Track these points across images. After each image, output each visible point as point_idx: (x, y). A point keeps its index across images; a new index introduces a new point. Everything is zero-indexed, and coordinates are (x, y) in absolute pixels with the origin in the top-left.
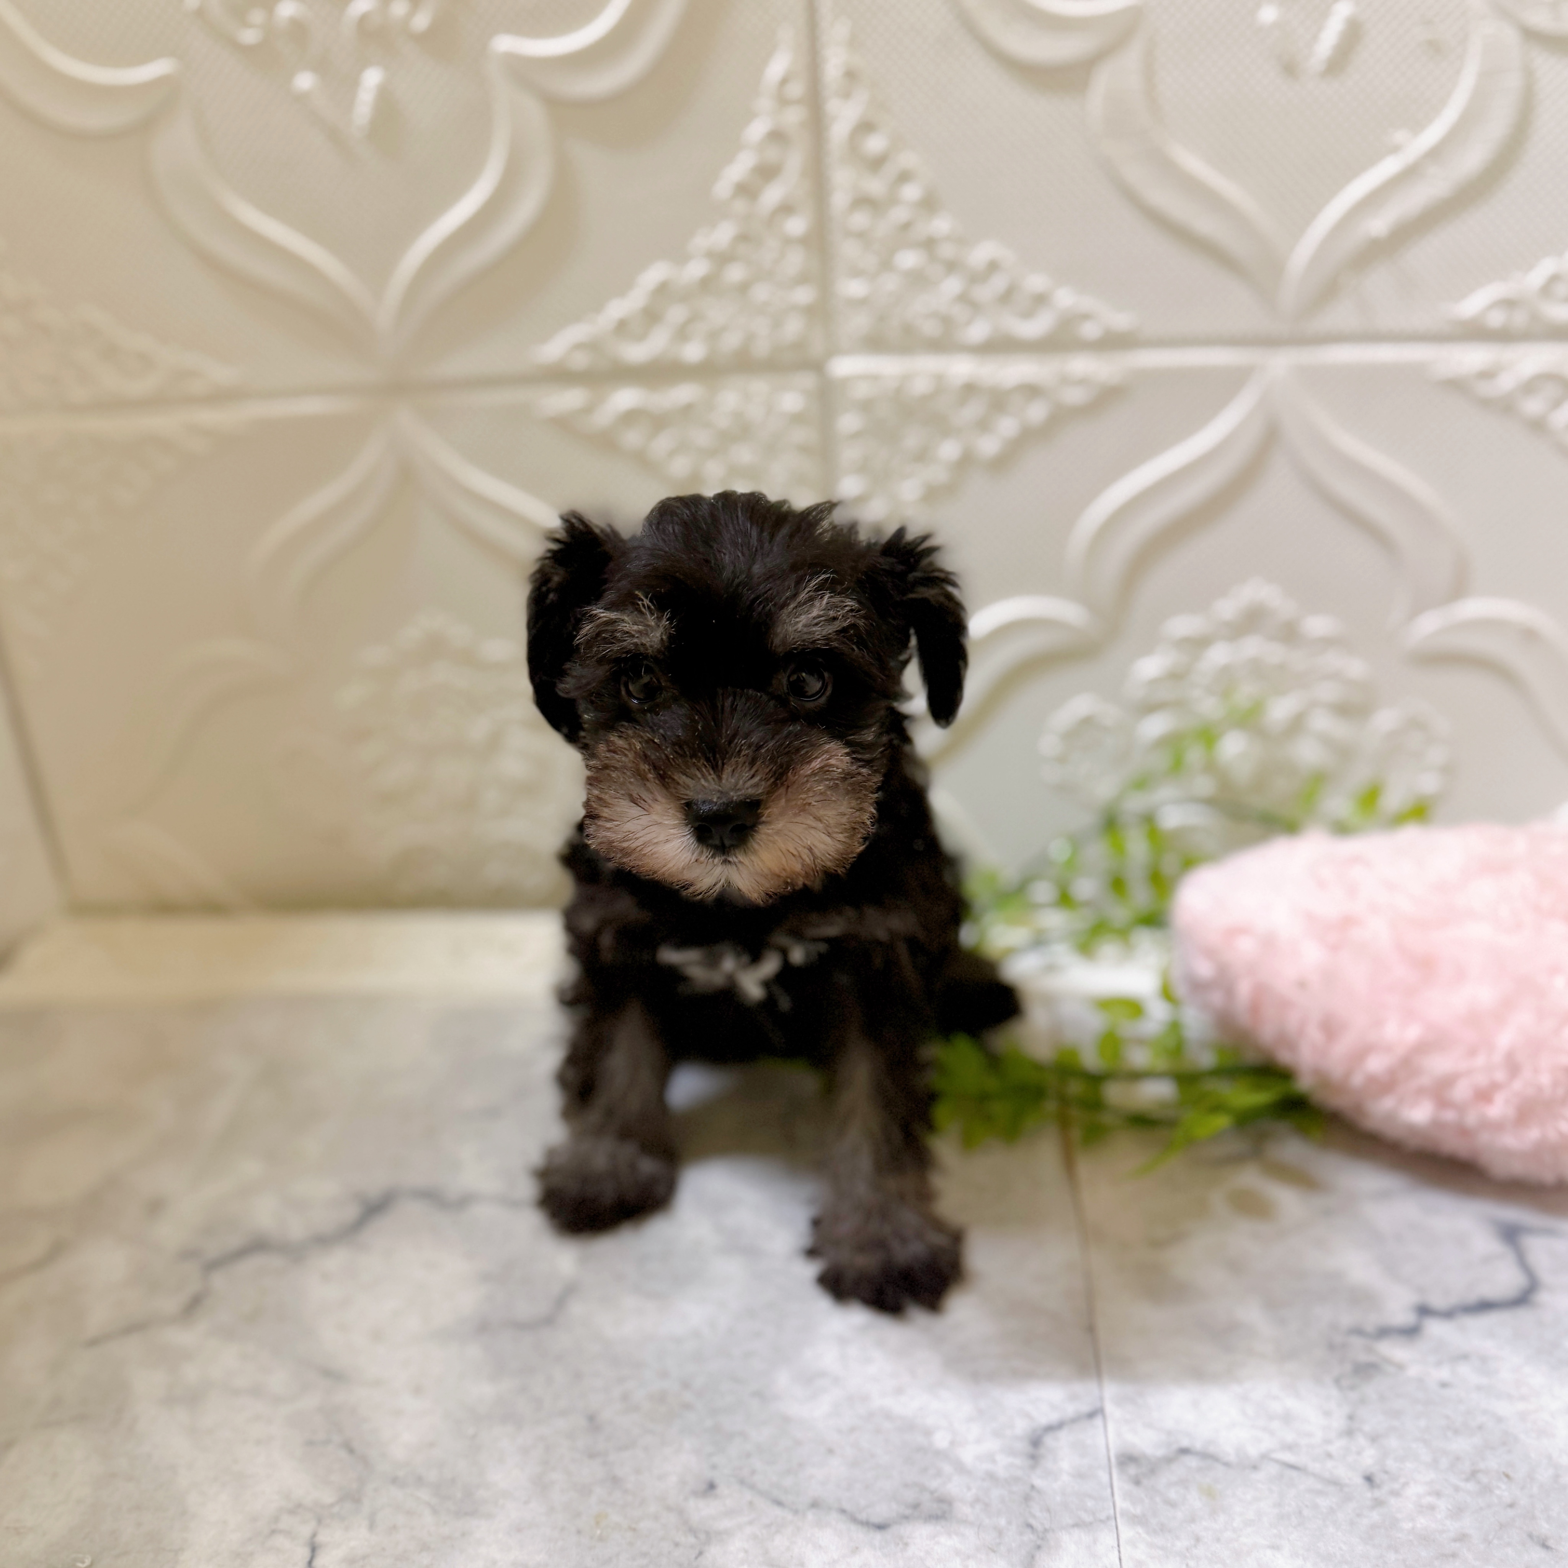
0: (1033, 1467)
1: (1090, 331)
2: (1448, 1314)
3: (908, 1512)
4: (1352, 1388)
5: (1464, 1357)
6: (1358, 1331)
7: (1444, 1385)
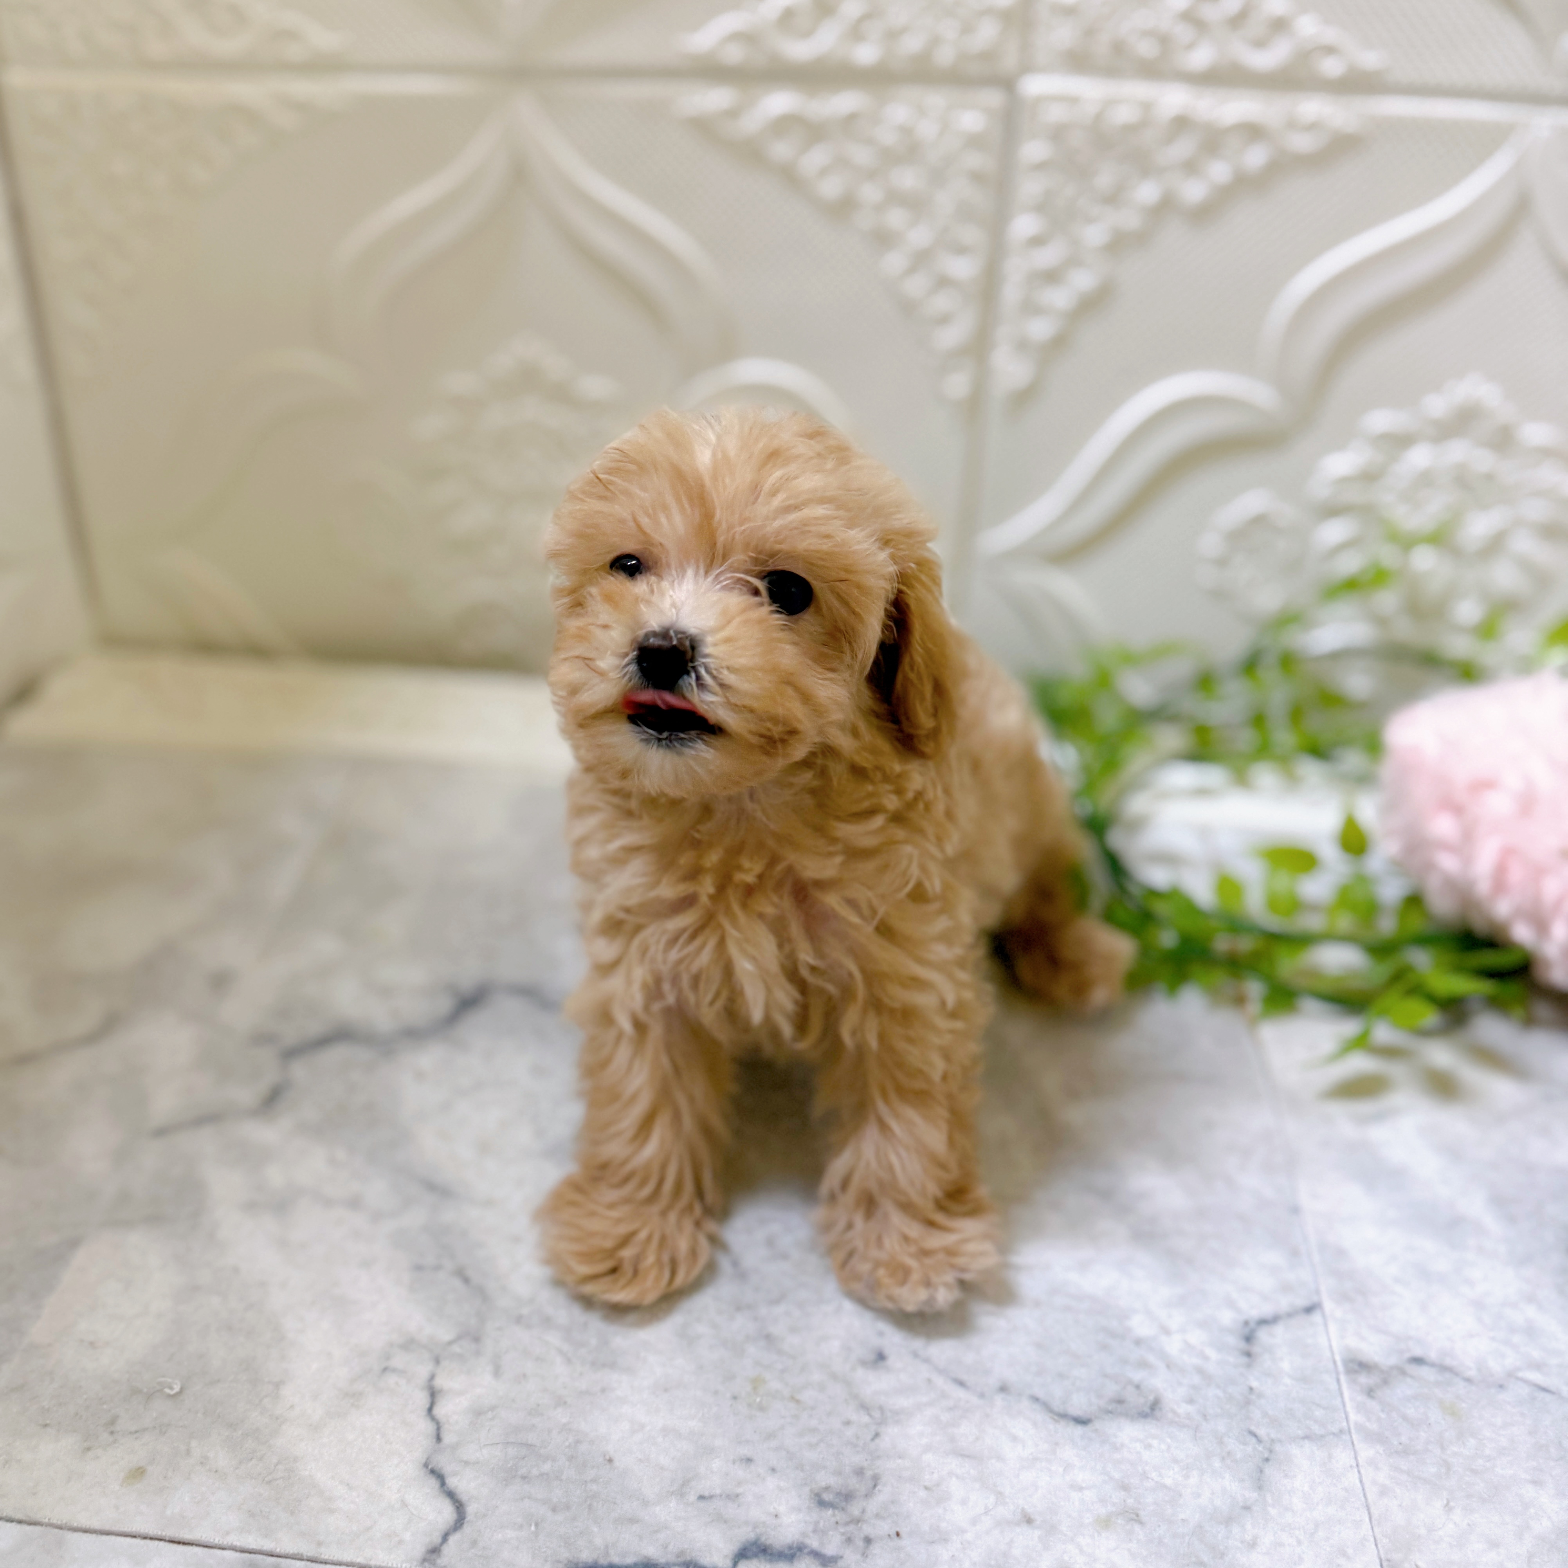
0: (1249, 1366)
1: (1332, 67)
3: (1111, 1407)
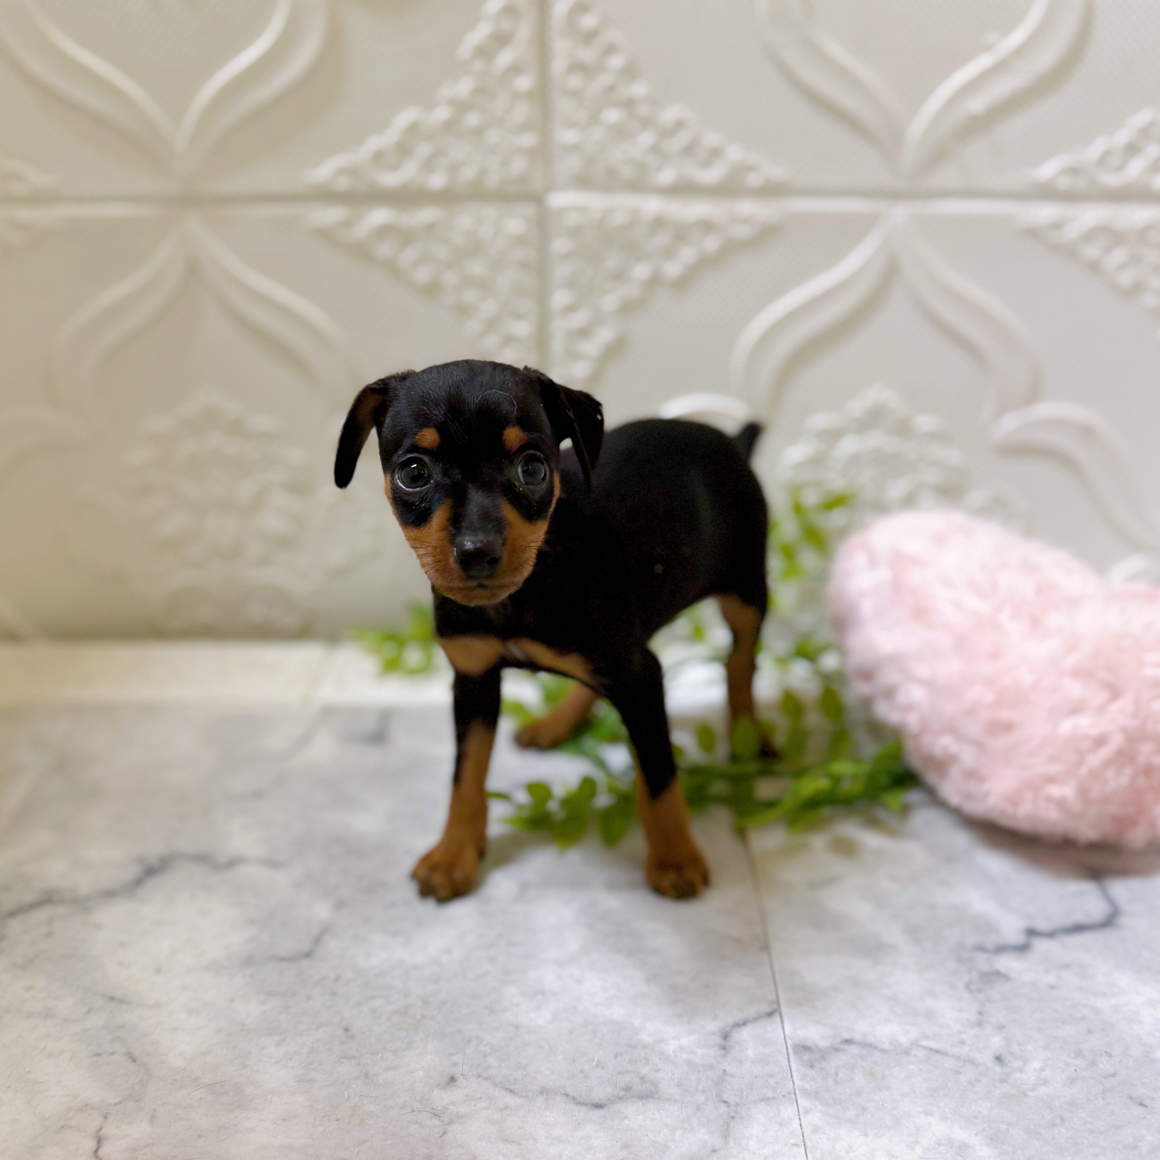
0: (724, 1056)
1: (753, 180)
2: (1051, 935)
3: (622, 1093)
4: (980, 991)
5: (1067, 966)
6: (981, 948)
7: (1052, 987)
